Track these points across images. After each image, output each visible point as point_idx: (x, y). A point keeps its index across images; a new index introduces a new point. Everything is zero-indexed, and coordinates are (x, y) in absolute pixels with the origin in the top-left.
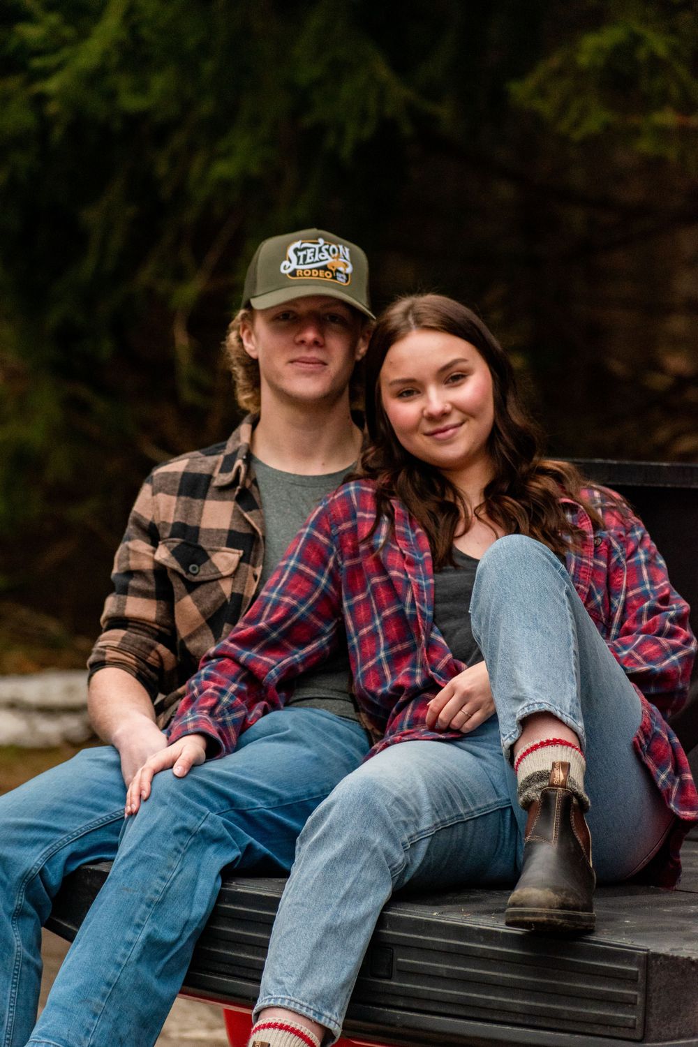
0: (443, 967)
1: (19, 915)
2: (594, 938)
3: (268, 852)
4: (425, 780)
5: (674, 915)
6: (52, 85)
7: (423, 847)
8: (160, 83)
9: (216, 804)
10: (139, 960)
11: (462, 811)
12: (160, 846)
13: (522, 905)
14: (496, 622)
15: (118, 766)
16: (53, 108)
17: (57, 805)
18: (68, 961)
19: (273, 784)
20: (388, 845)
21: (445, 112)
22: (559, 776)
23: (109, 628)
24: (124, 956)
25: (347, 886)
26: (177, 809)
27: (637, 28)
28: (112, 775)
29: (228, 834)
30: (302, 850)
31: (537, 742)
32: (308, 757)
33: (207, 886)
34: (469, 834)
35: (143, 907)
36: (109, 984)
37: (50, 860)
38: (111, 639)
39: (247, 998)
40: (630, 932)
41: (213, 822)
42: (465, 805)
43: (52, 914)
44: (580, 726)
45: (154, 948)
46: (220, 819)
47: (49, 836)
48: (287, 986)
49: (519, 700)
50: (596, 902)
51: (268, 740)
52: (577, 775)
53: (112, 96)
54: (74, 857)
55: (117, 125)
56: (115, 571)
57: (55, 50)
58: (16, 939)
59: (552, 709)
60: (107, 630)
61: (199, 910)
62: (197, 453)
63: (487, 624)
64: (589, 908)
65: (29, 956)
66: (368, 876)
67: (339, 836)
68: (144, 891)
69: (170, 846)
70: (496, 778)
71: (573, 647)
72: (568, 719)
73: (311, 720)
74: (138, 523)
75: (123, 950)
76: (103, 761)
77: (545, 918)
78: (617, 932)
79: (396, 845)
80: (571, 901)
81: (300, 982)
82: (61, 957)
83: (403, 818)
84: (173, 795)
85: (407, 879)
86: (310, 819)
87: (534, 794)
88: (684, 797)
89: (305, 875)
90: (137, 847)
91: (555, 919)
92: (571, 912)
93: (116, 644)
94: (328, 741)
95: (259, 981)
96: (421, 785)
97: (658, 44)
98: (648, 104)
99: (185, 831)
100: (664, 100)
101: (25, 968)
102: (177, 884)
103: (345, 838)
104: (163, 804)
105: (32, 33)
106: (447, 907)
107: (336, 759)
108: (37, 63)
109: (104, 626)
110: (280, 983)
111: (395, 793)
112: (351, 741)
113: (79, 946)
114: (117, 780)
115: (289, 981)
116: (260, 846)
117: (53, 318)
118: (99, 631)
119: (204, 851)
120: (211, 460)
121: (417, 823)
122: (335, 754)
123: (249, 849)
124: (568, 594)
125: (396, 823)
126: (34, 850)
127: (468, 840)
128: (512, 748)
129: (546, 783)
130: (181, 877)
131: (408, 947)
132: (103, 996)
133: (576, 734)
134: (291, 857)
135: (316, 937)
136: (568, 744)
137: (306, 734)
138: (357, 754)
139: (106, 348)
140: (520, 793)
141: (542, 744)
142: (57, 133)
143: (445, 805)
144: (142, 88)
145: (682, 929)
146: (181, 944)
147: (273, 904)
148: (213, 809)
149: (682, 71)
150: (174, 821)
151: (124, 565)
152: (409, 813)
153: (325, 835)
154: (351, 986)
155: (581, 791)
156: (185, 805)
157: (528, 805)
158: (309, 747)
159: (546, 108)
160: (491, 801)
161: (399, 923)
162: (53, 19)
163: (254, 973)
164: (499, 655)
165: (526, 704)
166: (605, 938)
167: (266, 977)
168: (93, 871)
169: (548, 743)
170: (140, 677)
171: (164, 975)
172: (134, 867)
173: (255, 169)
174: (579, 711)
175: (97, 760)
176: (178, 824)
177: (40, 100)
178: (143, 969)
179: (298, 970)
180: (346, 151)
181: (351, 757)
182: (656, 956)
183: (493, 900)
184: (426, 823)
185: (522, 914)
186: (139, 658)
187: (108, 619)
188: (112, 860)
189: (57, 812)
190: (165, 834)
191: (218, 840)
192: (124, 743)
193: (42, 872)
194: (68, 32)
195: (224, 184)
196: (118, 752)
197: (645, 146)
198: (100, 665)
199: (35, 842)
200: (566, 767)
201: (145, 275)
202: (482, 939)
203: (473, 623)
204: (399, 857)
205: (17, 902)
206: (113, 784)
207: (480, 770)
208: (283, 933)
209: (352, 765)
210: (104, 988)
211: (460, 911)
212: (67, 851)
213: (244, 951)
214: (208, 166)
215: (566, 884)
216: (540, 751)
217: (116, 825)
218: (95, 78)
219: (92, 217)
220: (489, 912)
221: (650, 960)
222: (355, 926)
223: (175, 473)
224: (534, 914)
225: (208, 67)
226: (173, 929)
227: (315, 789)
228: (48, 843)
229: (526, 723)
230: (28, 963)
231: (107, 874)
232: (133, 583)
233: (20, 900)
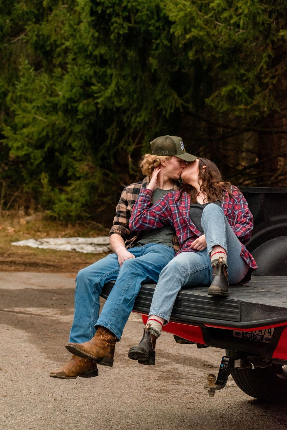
0: (193, 305)
1: (94, 293)
2: (228, 298)
3: (152, 278)
4: (189, 262)
5: (247, 292)
6: (99, 100)
7: (188, 277)
8: (124, 100)
9: (140, 267)
10: (122, 304)
11: (197, 269)
12: (127, 277)
13: (212, 290)
14: (207, 224)
15: (117, 258)
16: (99, 106)
17: (103, 267)
18: (106, 304)
19: (153, 262)
20: (180, 277)
21: (190, 106)
22: (221, 260)
23: (115, 224)
24: (119, 302)
25: (171, 286)
26: (131, 268)
27: (235, 86)
28: (116, 261)
29: (143, 274)
30: (160, 278)
31: (216, 252)
32: (161, 256)
33: (138, 286)
34: (199, 274)
35: (123, 291)
36: (115, 309)
37: (101, 280)
38: (115, 227)
39: (147, 312)
40: (237, 296)
41: (139, 271)
42: (198, 267)
43: (102, 293)
44: (226, 248)
45: (126, 301)
46: (141, 270)
47: (101, 275)
48: (156, 310)
49: (212, 242)
50: (229, 289)
51: (152, 252)
52: (225, 260)
53: (113, 103)
54: (107, 280)
55: (114, 110)
56: (117, 211)
57: (100, 92)
58: (94, 298)
59: (220, 244)
60: (114, 225)
61: (136, 292)
62: (136, 183)
63: (205, 224)
64: (227, 291)
65: (96, 302)
66: (176, 284)
67: (169, 275)
68: (123, 287)
69: (129, 277)
70: (205, 261)
71: (225, 230)
72: (223, 247)
73: (162, 248)
74: (123, 200)
75: (119, 301)
76: (114, 257)
77: (217, 293)
78: (234, 296)
79: (182, 277)
80: (223, 289)
81: (159, 309)
82: (104, 302)
83: (184, 271)
84: (130, 265)
85: (184, 285)
86: (162, 270)
87: (215, 264)
88: (253, 264)
89: (161, 284)
90: (122, 277)
91: (219, 293)
92: (223, 292)
93: (116, 228)
94: (166, 252)
95: (150, 308)
96: (188, 262)
97: (240, 89)
98: (238, 104)
99: (133, 273)
100: (241, 102)
101: (96, 305)
102: (131, 286)
103: (170, 275)
104: (128, 267)
105: (94, 88)
106: (194, 291)
107: (168, 257)
108: (95, 95)
109: (114, 224)
110: (154, 309)
111: (182, 265)
112: (171, 252)
113: (108, 300)
114: (117, 262)
115: (157, 309)
116: (150, 277)
117: (100, 155)
118: (112, 225)
119: (137, 278)
120: (139, 185)
121: (187, 272)
122: (168, 255)
123: (148, 278)
124: (224, 217)
125: (182, 272)
126: (98, 278)
127: (199, 275)
128: (210, 253)
129: (218, 262)
130: (132, 284)
131: (185, 300)
132: (114, 312)
133: (225, 250)
134: (158, 279)
135: (163, 299)
136: (224, 253)
137: (161, 251)
138: (173, 255)
139: (113, 161)
140: (212, 264)
141: (217, 252)
142: (101, 111)
143: (194, 267)
144: (120, 101)
145: (249, 295)
146: (132, 300)
147: (153, 290)
148: (139, 268)
149: (246, 96)
150: (130, 271)
151: (119, 210)
152: (185, 269)
153: (165, 274)
154: (171, 310)
155: (226, 264)
156: (133, 267)
157: (213, 267)
158: (161, 254)
159: (214, 105)
160: (204, 266)
161: (183, 295)
162: (100, 85)
163: (149, 306)
164: (208, 231)
165: (214, 243)
166: (231, 298)
167: (151, 308)
168: (111, 283)
169: (219, 252)
170: (122, 236)
171: (129, 307)
172: (121, 282)
173: (147, 120)
174: (226, 245)
175: (112, 257)
176: (131, 272)
177: (97, 104)
178: (123, 306)
179: (159, 306)
180: (167, 115)
181: (171, 256)
182: (243, 302)
183: (205, 289)
184: (189, 272)
185: (212, 292)
186: (122, 232)
187: (115, 222)
188: (116, 280)
189: (103, 269)
190: (128, 274)
191: (141, 275)
192: (118, 254)
193: (99, 283)
194: (103, 88)
195: (140, 123)
196: (117, 255)
197: (237, 113)
198: (113, 233)
199: (98, 276)
200: (222, 258)
201: (121, 144)
202: (202, 298)
203: (202, 224)
204: (183, 280)
205: (94, 290)
206: (116, 262)
207: (202, 259)
208: (155, 297)
209: (171, 258)
210: (114, 310)
211: (197, 292)
212: (105, 278)
213: (146, 301)
214: (135, 119)
215: (222, 285)
216: (217, 254)
217: (117, 272)
218: (109, 99)
219: (109, 131)
220: (204, 292)
221: (242, 303)
222: (172, 296)
223: (132, 188)
224: (215, 292)
225: (135, 96)
226: (130, 296)
227: (163, 263)
228: (101, 276)
229: (214, 247)
230: (97, 304)
231: (114, 284)
232: (121, 214)
233: (94, 289)
